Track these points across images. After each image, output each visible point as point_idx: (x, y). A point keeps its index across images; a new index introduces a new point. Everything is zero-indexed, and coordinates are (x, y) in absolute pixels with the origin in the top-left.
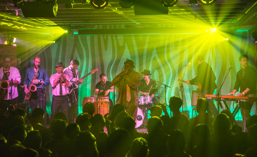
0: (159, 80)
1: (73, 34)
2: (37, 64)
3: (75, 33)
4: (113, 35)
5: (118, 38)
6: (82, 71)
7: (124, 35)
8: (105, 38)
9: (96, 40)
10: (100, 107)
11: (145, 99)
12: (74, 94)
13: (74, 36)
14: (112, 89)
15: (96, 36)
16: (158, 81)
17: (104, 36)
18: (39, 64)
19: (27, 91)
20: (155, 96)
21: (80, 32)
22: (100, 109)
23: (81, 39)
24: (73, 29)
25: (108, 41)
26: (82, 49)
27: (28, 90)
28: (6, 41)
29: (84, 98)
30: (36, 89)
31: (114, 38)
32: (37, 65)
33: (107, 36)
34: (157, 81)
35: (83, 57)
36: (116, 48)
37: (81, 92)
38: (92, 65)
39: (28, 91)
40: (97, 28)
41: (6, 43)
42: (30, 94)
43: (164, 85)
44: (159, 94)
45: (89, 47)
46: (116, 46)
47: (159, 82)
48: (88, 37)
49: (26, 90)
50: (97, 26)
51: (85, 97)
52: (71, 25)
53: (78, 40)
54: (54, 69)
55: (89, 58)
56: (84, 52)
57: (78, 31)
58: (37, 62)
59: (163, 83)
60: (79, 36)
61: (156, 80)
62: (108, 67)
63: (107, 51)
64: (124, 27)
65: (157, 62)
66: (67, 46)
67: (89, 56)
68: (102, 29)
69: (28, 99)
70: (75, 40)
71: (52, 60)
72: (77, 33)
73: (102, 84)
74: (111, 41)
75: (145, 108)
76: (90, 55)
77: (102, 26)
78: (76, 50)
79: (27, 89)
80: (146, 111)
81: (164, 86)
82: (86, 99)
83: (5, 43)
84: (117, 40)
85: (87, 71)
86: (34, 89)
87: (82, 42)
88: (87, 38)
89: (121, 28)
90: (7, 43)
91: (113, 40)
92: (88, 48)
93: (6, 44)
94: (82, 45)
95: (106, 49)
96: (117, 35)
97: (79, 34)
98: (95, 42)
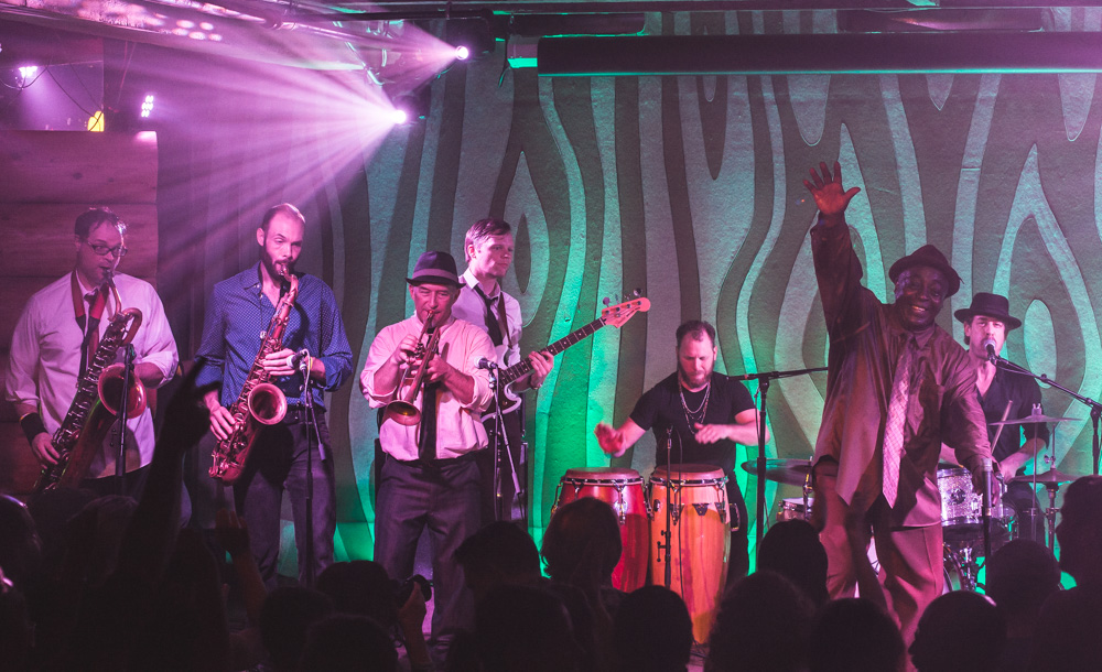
0: (1059, 371)
1: (507, 64)
2: (280, 252)
3: (517, 63)
4: (758, 78)
5: (797, 95)
6: (558, 303)
7: (834, 79)
8: (710, 95)
9: (650, 108)
10: (667, 534)
11: (961, 492)
12: (502, 446)
13: (511, 82)
14: (745, 424)
15: (649, 82)
16: (1051, 376)
17: (700, 79)
18: (295, 255)
19: (226, 425)
20: (1029, 471)
21: (552, 57)
22: (668, 547)
23: (555, 100)
24: (507, 39)
25: (729, 111)
26: (561, 163)
27: (229, 416)
28: (98, 114)
29: (563, 479)
30: (282, 409)
31: (769, 95)
32: (281, 258)
33: (722, 86)
34: (1045, 380)
35: (569, 218)
36: (782, 158)
37: (550, 440)
38: (620, 268)
39: (233, 421)
40: (658, 32)
41: (96, 123)
42: (244, 439)
43: (1087, 401)
44: (1053, 459)
45: (603, 152)
46: (777, 142)
47: (1054, 385)
48: (602, 90)
49: (218, 414)
50: (658, 15)
51: (569, 472)
52: (495, 13)
53: (538, 103)
54: (380, 292)
55: (608, 223)
56: (571, 183)
57: (534, 48)
58: (283, 240)
59: (1080, 393)
60: (546, 78)
61: (1036, 370)
62: (726, 283)
63: (719, 178)
64: (835, 25)
65: (1048, 255)
66: (464, 146)
67: (602, 211)
68: (688, 34)
69: (232, 471)
70: (516, 104)
71: (369, 233)
72: (532, 62)
73: (685, 391)
74: (747, 112)
75: (957, 547)
76: (612, 205)
77: (692, 15)
78: (523, 170)
79: (223, 409)
80: (965, 569)
81: (1089, 409)
82: (576, 478)
83: (92, 121)
84: (783, 103)
85: (586, 301)
86: (272, 412)
87: (560, 116)
88: (596, 93)
89: (816, 31)
90: (102, 120)
91: (758, 107)
92: (598, 159)
93: (96, 129)
94: (561, 137)
95: (715, 169)
96: (785, 76)
97: (542, 68)
98: (642, 116)
